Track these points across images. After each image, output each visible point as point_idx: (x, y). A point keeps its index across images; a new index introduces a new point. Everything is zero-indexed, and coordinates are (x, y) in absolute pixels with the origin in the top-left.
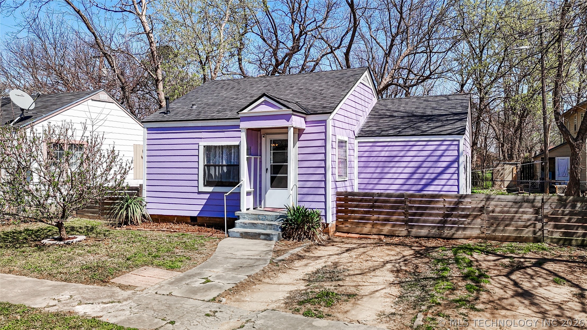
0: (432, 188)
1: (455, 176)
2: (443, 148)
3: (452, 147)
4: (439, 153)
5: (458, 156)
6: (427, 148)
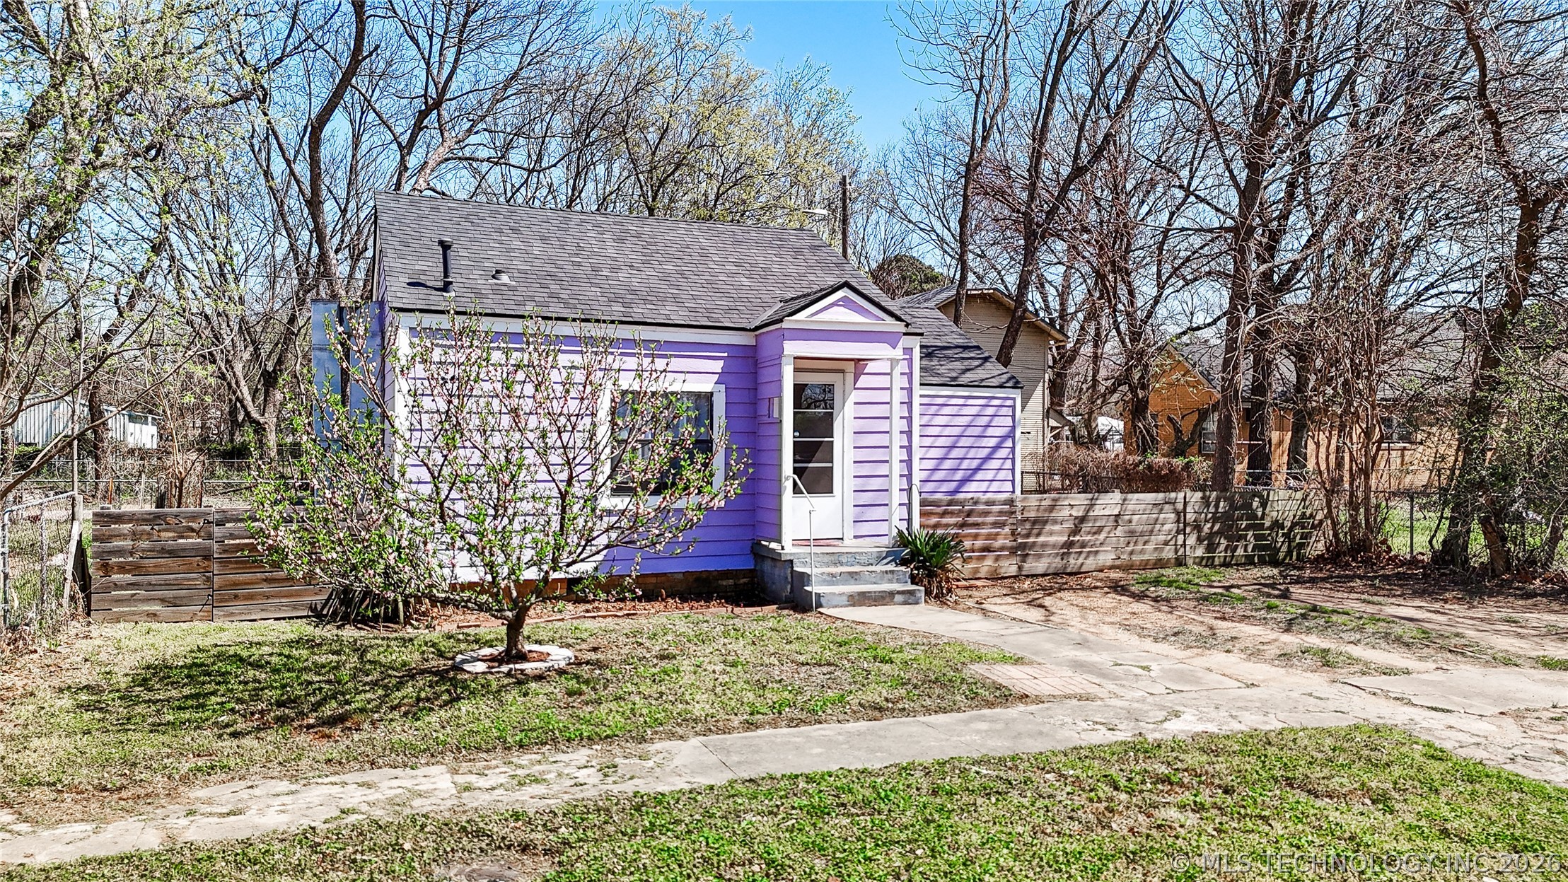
0: (972, 486)
1: (1008, 464)
2: (990, 411)
3: (1004, 411)
4: (983, 421)
5: (1014, 427)
6: (966, 411)
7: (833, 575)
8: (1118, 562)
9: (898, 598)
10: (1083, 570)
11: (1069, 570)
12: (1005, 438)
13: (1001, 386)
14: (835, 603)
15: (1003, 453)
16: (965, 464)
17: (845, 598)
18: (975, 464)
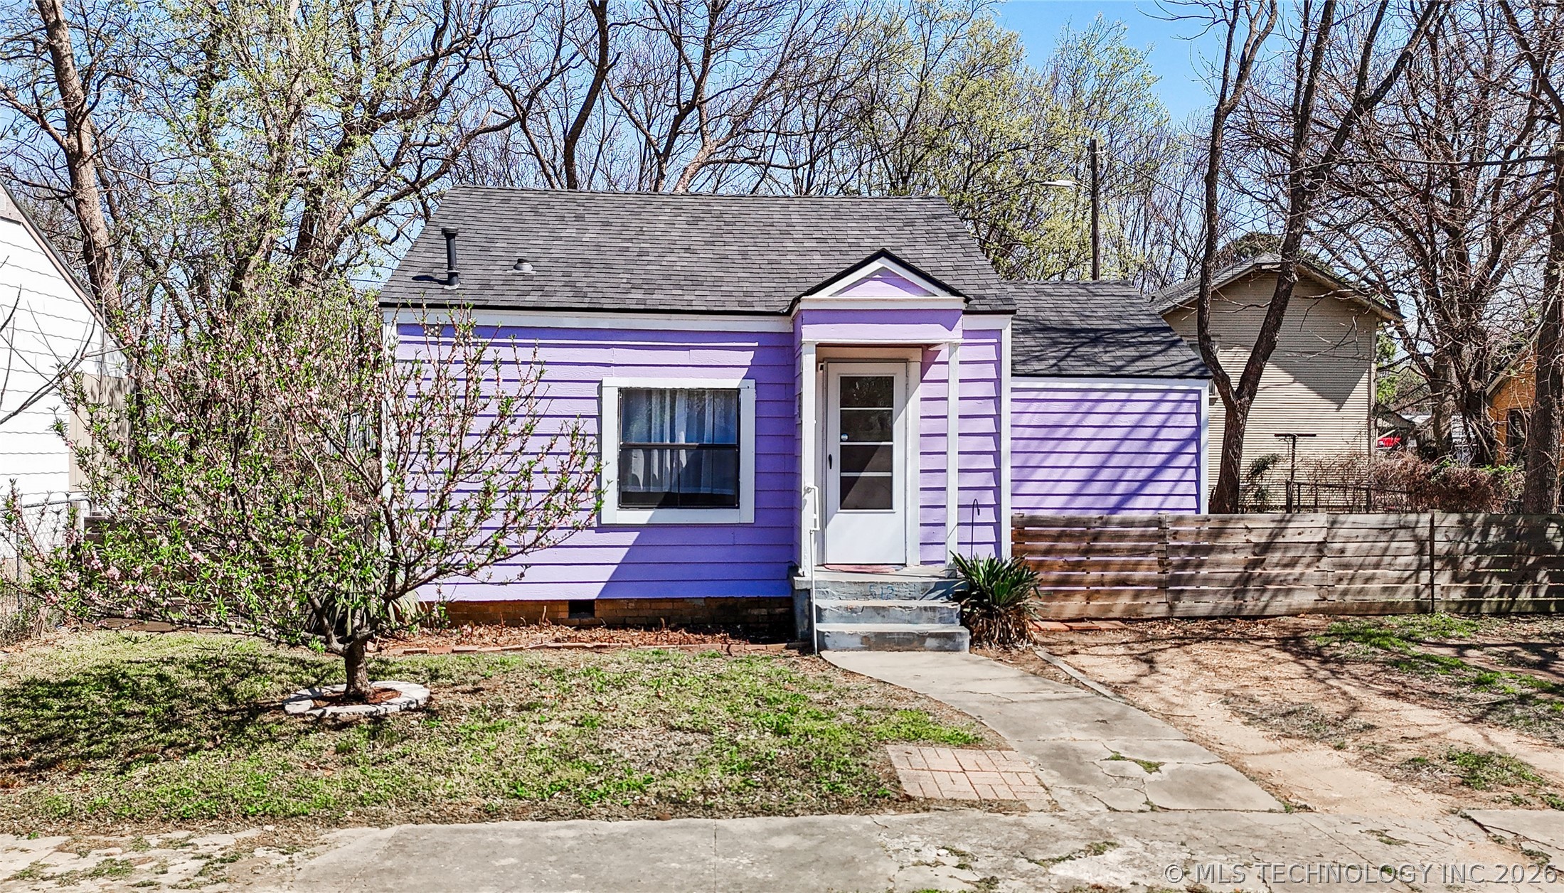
0: (1140, 502)
1: (1191, 474)
2: (1166, 407)
3: (1185, 407)
4: (1156, 420)
5: (1198, 428)
6: (1129, 407)
7: (852, 610)
8: (1322, 605)
9: (930, 642)
10: (1268, 612)
11: (1245, 613)
12: (1186, 442)
13: (1180, 377)
14: (843, 645)
15: (1184, 460)
16: (1130, 475)
17: (857, 640)
18: (1143, 474)
